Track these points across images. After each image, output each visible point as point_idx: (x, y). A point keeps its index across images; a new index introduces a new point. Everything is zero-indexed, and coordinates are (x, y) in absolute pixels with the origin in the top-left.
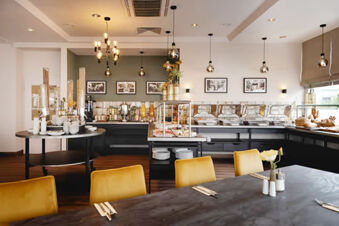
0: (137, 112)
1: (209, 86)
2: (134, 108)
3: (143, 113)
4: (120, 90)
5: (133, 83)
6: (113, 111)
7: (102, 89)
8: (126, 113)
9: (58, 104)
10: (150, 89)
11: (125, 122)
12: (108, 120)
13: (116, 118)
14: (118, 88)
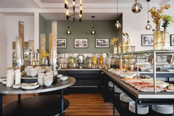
0: (90, 61)
1: (145, 41)
2: (88, 58)
3: (95, 62)
4: (77, 45)
5: (86, 40)
6: (72, 61)
7: (64, 44)
8: (82, 62)
9: (32, 55)
10: (98, 44)
11: (81, 69)
12: (69, 68)
13: (74, 65)
14: (76, 43)
